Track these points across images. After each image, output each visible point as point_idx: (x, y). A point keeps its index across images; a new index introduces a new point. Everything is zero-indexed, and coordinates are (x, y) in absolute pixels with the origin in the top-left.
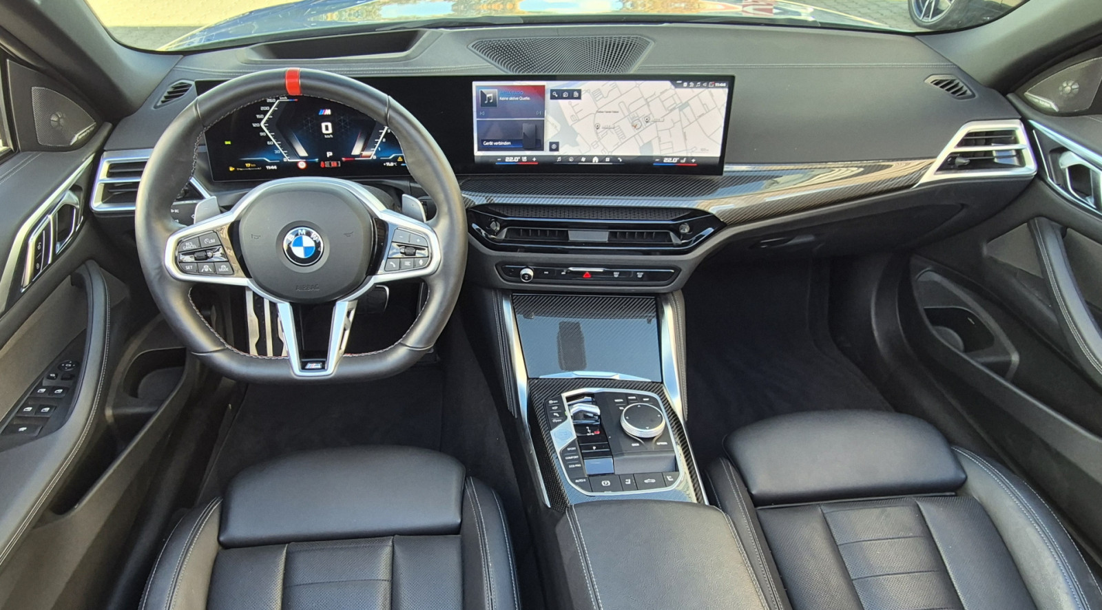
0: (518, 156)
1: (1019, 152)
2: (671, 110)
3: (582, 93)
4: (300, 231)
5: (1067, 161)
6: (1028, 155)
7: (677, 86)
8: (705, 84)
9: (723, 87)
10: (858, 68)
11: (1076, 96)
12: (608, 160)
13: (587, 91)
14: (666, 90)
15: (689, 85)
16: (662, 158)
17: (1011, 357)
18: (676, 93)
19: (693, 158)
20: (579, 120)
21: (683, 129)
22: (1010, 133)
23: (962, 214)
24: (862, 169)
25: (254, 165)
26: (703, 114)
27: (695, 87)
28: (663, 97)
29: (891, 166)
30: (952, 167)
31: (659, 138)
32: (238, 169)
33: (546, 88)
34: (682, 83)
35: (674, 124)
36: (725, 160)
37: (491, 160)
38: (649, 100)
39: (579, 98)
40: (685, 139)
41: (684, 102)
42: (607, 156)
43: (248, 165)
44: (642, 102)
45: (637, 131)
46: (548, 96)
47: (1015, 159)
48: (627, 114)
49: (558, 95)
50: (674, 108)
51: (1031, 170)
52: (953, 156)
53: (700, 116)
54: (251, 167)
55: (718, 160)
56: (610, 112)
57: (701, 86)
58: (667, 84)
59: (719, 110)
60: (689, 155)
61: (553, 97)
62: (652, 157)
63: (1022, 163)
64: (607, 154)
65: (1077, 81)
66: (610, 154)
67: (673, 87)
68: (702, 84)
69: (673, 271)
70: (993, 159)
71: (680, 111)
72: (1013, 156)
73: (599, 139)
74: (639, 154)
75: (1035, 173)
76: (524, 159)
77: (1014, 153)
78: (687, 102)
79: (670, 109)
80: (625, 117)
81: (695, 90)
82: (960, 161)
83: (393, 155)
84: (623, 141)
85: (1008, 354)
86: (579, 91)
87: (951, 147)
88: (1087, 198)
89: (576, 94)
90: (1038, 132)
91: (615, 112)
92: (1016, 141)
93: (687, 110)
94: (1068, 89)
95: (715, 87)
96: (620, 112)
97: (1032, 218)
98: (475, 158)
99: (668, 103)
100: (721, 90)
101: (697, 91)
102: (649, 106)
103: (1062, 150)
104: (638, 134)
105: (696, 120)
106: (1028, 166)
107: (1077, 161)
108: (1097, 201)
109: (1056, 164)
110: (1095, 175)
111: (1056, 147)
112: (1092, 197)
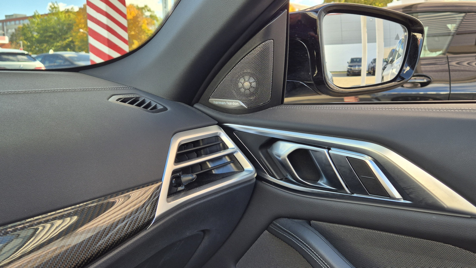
1: (231, 156)
5: (282, 150)
6: (240, 157)
10: (21, 94)
11: (256, 89)
22: (217, 138)
23: (206, 242)
24: (75, 218)
29: (113, 203)
30: (180, 188)
51: (251, 172)
52: (176, 175)
65: (251, 75)
70: (211, 170)
72: (228, 163)
75: (256, 175)
77: (228, 159)
82: (186, 178)
87: (170, 166)
88: (319, 182)
90: (239, 132)
92: (225, 147)
94: (247, 84)
97: (271, 223)
103: (273, 141)
106: (245, 168)
107: (293, 147)
108: (333, 181)
109: (271, 159)
110: (317, 154)
111: (264, 141)
112: (325, 180)
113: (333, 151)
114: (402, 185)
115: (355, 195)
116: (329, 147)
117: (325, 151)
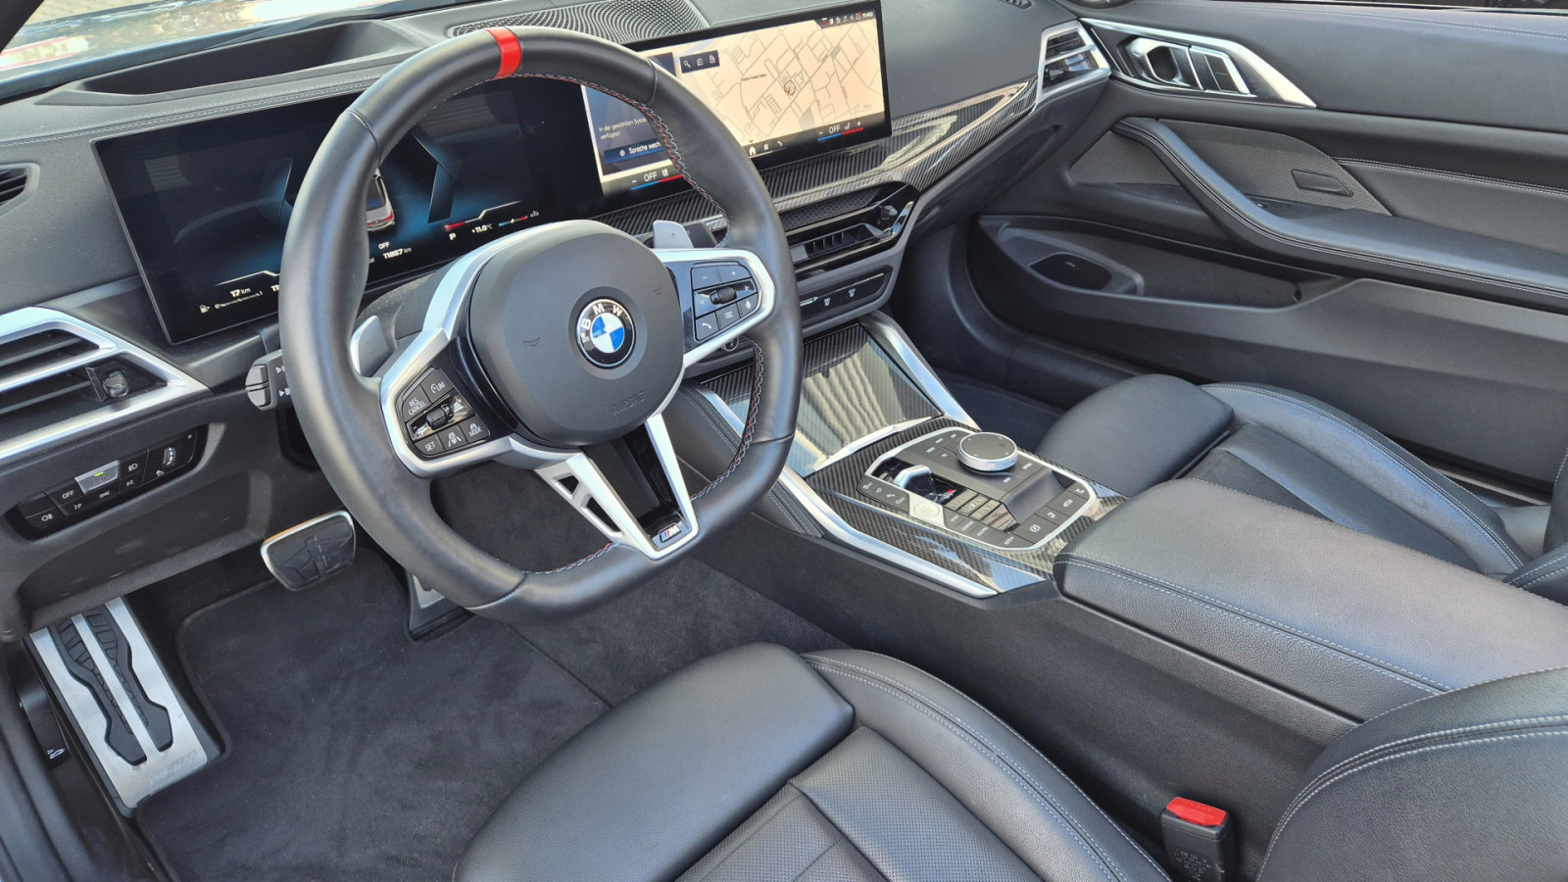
0: (652, 171)
1: (1086, 54)
2: (824, 60)
3: (720, 56)
4: (595, 308)
5: (1142, 48)
6: (1097, 55)
7: (823, 25)
8: (852, 17)
9: (870, 18)
12: (766, 147)
13: (724, 52)
14: (813, 33)
15: (835, 21)
16: (825, 128)
17: (1134, 281)
18: (825, 36)
19: (858, 119)
20: (723, 97)
21: (840, 82)
22: (1076, 34)
23: (1051, 140)
25: (248, 290)
26: (857, 59)
27: (842, 23)
28: (812, 44)
30: (1049, 83)
31: (818, 102)
32: (217, 306)
33: (674, 56)
34: (828, 20)
35: (830, 77)
36: (892, 115)
37: (624, 185)
38: (797, 51)
39: (717, 64)
40: (846, 97)
41: (834, 46)
42: (765, 143)
43: (235, 293)
44: (790, 55)
45: (792, 98)
46: (678, 67)
47: (1084, 63)
48: (776, 75)
49: (692, 64)
50: (826, 57)
51: (1106, 69)
52: (1046, 70)
53: (855, 62)
54: (241, 296)
55: (883, 117)
56: (757, 77)
57: (849, 21)
58: (812, 23)
59: (872, 48)
60: (854, 117)
61: (685, 70)
62: (815, 129)
63: (1095, 66)
64: (764, 140)
66: (768, 138)
67: (820, 28)
68: (848, 18)
69: (882, 274)
70: (1068, 68)
71: (833, 58)
72: (1082, 61)
73: (752, 119)
74: (799, 130)
75: (1110, 73)
76: (665, 173)
77: (1081, 57)
78: (838, 46)
79: (822, 57)
80: (775, 80)
81: (843, 27)
82: (1052, 74)
83: (484, 212)
84: (779, 116)
85: (1131, 279)
86: (715, 54)
87: (1043, 60)
88: (1174, 79)
89: (712, 59)
90: (1098, 29)
91: (762, 76)
92: (1082, 44)
93: (840, 56)
95: (863, 19)
96: (768, 74)
97: (1117, 123)
98: (603, 187)
99: (818, 51)
100: (869, 21)
101: (846, 27)
102: (798, 58)
103: (1133, 37)
104: (794, 101)
105: (852, 67)
106: (1100, 66)
107: (1154, 44)
108: (1188, 78)
109: (1127, 56)
110: (1178, 52)
111: (1124, 38)
112: (1180, 76)
113: (1194, 49)
114: (1251, 81)
115: (1207, 91)
116: (1189, 45)
117: (1186, 49)
